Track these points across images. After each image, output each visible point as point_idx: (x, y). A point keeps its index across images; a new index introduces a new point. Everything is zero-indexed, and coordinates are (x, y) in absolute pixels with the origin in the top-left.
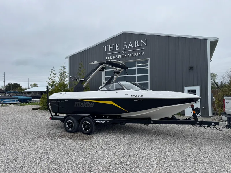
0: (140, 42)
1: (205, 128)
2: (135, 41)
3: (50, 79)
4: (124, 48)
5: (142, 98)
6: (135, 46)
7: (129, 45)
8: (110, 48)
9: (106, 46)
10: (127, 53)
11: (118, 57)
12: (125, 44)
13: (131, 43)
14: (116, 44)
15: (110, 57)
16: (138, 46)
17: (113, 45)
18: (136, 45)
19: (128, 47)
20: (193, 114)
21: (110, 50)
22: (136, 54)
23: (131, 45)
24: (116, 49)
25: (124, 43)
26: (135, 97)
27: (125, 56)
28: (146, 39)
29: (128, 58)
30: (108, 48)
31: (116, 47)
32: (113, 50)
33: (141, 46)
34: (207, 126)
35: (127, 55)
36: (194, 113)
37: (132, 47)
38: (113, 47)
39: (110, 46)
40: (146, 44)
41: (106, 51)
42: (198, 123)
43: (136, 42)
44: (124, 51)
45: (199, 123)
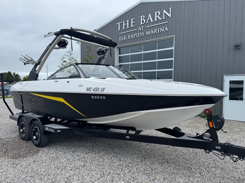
0: (162, 13)
1: (234, 160)
2: (156, 13)
3: (60, 67)
4: (141, 24)
5: (102, 93)
6: (156, 20)
7: (148, 19)
8: (124, 25)
9: (119, 23)
10: (145, 30)
11: (133, 37)
12: (142, 19)
13: (150, 15)
14: (132, 20)
15: (125, 38)
16: (160, 19)
17: (128, 21)
18: (157, 17)
19: (146, 22)
20: (208, 128)
21: (124, 28)
22: (157, 31)
23: (151, 19)
24: (132, 26)
25: (141, 17)
26: (92, 92)
27: (142, 34)
28: (170, 9)
29: (146, 37)
30: (121, 24)
31: (132, 22)
32: (128, 27)
33: (164, 18)
34: (237, 157)
35: (145, 33)
36: (211, 126)
37: (152, 21)
38: (128, 24)
39: (124, 22)
40: (170, 16)
41: (119, 29)
42: (217, 147)
43: (158, 13)
44: (141, 28)
45: (220, 148)
